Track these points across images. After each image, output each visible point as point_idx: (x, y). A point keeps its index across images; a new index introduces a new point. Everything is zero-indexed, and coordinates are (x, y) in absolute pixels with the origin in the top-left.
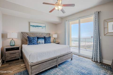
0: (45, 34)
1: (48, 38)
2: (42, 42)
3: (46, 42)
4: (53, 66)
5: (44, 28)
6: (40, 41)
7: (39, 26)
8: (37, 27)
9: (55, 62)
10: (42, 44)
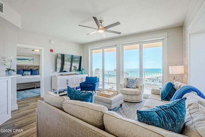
0: (33, 66)
1: (35, 70)
2: (28, 73)
3: (32, 74)
4: (32, 87)
5: (32, 61)
6: (25, 73)
7: (26, 59)
8: (24, 60)
9: (33, 85)
10: (28, 75)
